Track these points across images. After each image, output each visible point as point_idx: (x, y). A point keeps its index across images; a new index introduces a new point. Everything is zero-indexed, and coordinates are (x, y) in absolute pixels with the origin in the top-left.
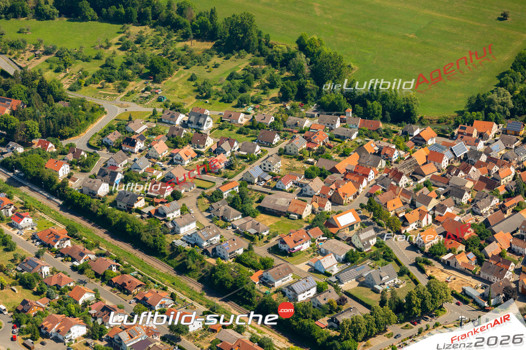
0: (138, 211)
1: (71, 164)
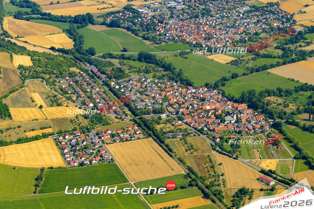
0: (121, 91)
1: (115, 83)
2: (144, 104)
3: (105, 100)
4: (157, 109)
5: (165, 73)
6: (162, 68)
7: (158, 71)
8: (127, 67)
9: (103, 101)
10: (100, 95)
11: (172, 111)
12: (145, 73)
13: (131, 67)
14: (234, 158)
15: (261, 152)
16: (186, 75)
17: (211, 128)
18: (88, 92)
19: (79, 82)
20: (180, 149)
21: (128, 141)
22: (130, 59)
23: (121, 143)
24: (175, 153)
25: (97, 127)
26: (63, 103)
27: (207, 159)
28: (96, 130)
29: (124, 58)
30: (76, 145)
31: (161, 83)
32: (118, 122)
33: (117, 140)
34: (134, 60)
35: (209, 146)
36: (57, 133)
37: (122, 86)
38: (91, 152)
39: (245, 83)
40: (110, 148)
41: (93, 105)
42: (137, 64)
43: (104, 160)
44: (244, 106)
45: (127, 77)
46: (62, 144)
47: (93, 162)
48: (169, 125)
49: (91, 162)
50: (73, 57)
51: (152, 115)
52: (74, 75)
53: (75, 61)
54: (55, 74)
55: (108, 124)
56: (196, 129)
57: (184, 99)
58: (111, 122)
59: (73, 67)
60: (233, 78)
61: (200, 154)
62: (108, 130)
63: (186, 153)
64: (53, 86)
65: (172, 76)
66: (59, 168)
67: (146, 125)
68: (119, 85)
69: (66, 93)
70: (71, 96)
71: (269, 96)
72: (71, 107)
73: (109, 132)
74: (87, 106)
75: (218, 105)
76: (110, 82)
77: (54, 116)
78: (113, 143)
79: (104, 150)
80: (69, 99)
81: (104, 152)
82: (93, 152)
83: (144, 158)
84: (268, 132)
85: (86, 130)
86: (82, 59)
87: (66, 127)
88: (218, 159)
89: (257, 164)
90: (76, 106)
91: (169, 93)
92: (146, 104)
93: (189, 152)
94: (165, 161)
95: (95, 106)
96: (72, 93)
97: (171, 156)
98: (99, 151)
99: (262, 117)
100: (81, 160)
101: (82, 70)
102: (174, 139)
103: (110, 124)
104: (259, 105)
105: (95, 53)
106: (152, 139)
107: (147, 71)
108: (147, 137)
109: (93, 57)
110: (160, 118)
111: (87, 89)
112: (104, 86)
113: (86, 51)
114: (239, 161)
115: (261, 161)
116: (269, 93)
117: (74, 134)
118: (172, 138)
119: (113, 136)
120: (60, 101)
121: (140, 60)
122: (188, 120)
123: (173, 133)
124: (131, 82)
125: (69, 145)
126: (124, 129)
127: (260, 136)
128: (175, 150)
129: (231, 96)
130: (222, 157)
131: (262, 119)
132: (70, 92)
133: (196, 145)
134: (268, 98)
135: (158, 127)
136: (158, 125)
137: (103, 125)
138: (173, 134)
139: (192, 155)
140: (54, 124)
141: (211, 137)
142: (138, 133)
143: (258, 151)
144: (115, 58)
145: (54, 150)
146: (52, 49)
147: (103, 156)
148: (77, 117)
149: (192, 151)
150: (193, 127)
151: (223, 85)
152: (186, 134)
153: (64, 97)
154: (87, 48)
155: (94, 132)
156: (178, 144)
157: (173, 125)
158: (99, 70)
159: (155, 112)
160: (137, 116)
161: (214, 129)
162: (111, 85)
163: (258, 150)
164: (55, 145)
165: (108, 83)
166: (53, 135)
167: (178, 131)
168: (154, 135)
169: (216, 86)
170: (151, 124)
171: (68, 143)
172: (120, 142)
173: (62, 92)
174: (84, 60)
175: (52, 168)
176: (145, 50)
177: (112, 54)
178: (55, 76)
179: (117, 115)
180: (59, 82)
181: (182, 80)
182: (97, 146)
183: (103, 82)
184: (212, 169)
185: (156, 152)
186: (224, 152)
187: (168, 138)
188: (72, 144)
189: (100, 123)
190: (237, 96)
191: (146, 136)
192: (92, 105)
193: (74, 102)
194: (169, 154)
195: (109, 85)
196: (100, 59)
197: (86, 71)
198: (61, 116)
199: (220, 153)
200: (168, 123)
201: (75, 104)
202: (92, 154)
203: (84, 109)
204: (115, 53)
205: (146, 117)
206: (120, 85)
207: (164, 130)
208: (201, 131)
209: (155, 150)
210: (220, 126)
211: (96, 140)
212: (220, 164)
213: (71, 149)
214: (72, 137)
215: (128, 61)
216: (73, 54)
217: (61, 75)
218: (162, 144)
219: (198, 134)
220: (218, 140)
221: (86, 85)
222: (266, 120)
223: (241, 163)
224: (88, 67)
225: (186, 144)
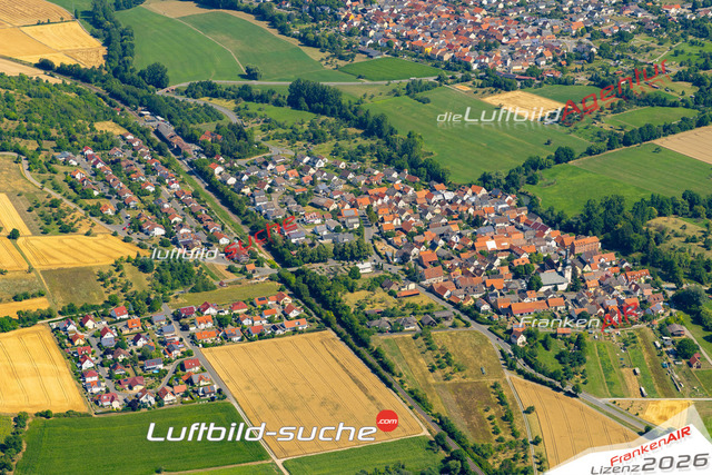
0: (243, 194)
1: (226, 169)
2: (310, 230)
3: (196, 218)
4: (347, 248)
5: (367, 143)
6: (357, 127)
7: (346, 137)
8: (258, 122)
9: (191, 220)
10: (181, 202)
11: (389, 255)
12: (309, 140)
13: (268, 124)
14: (568, 394)
15: (645, 376)
16: (426, 149)
17: (502, 306)
18: (147, 193)
19: (124, 164)
20: (413, 365)
21: (265, 338)
22: (267, 102)
23: (246, 344)
24: (401, 375)
25: (176, 297)
26: (76, 225)
27: (492, 396)
28: (173, 306)
29: (249, 98)
30: (116, 347)
31: (356, 172)
32: (236, 283)
33: (235, 335)
34: (277, 104)
35: (496, 356)
36: (60, 313)
37: (245, 177)
38: (159, 370)
39: (592, 176)
40: (214, 357)
41: (163, 232)
42: (286, 115)
43: (197, 392)
44: (591, 243)
45: (258, 153)
46: (76, 343)
47: (166, 399)
48: (380, 294)
49: (159, 398)
50: (103, 92)
51: (332, 263)
52: (109, 143)
53: (110, 104)
54: (52, 140)
55: (207, 288)
56: (457, 306)
57: (422, 218)
58: (217, 283)
59: (105, 119)
60: (558, 160)
61: (470, 379)
62: (208, 307)
63: (431, 375)
64: (48, 175)
65: (386, 150)
66: (69, 414)
67: (315, 292)
68: (237, 174)
69: (86, 195)
70: (99, 205)
71: (660, 215)
72: (100, 236)
73: (212, 311)
74: (147, 234)
75: (518, 239)
76: (212, 165)
77: (51, 261)
78: (222, 344)
79: (198, 364)
80: (95, 212)
81: (197, 368)
82: (166, 368)
83: (313, 389)
84: (662, 318)
85: (143, 306)
86: (131, 98)
87: (88, 294)
88: (522, 395)
89: (632, 411)
90: (115, 234)
91: (380, 202)
92: (314, 232)
93: (438, 373)
94: (372, 398)
95: (169, 234)
96: (102, 196)
97: (389, 385)
98: (182, 367)
99: (643, 276)
100: (131, 392)
101: (129, 129)
102: (395, 336)
103: (214, 288)
104: (633, 241)
105: (167, 81)
106: (334, 334)
107: (315, 137)
108: (319, 329)
109: (160, 92)
110: (355, 274)
111: (147, 185)
112: (193, 177)
113: (142, 74)
114: (583, 401)
115: (643, 403)
116: (661, 206)
117: (110, 316)
118: (391, 332)
119: (221, 322)
120: (67, 220)
121: (294, 102)
122: (436, 280)
123: (392, 316)
124: (270, 166)
125: (95, 348)
126: (252, 303)
127: (638, 330)
128: (398, 368)
129: (556, 213)
130: (534, 388)
131: (643, 281)
132: (96, 193)
133: (460, 354)
134: (660, 221)
135: (351, 300)
136: (349, 294)
137: (194, 290)
138: (392, 320)
139: (448, 382)
140: (51, 286)
141: (500, 332)
142: (292, 315)
143: (635, 373)
144: (224, 96)
145: (53, 361)
146: (45, 65)
147: (195, 381)
148: (118, 266)
149: (448, 369)
150: (450, 302)
151: (532, 181)
152: (430, 321)
153: (81, 206)
154: (144, 67)
155: (166, 310)
156: (409, 349)
157: (391, 293)
158: (179, 131)
159: (341, 254)
160: (291, 267)
161: (510, 307)
162: (213, 175)
163: (634, 371)
164: (57, 348)
165: (206, 168)
166: (49, 317)
167: (408, 312)
168: (340, 322)
169: (510, 184)
170: (329, 289)
171: (94, 342)
172: (241, 340)
173: (75, 191)
174: (136, 101)
175: (46, 415)
176: (309, 77)
177: (215, 84)
178: (54, 144)
179: (231, 263)
180: (65, 163)
181: (414, 165)
182: (176, 353)
183: (191, 164)
184: (505, 424)
185: (347, 371)
186: (540, 376)
187: (380, 332)
188: (104, 344)
189: (184, 283)
190: (572, 213)
191: (315, 325)
192: (159, 231)
193: (108, 223)
194: (384, 380)
195: (207, 173)
196: (181, 98)
197: (142, 133)
198: (73, 261)
199: (527, 377)
200: (379, 288)
201: (112, 228)
202: (163, 374)
203: (137, 242)
204: (222, 83)
205: (317, 269)
206: (239, 175)
207: (366, 309)
208: (473, 313)
209: (342, 366)
210: (527, 301)
211: (175, 334)
212: (529, 411)
213: (101, 359)
214: (104, 323)
215: (260, 105)
216: (103, 81)
217: (70, 142)
218: (362, 350)
219: (465, 322)
220: (522, 339)
221: (143, 173)
222: (656, 285)
223: (590, 408)
224: (148, 121)
225: (430, 349)
